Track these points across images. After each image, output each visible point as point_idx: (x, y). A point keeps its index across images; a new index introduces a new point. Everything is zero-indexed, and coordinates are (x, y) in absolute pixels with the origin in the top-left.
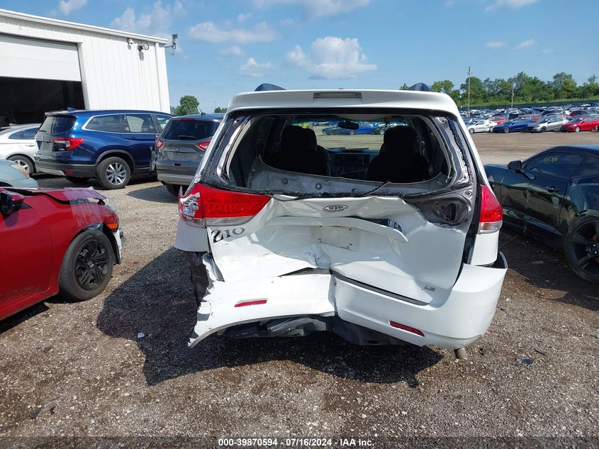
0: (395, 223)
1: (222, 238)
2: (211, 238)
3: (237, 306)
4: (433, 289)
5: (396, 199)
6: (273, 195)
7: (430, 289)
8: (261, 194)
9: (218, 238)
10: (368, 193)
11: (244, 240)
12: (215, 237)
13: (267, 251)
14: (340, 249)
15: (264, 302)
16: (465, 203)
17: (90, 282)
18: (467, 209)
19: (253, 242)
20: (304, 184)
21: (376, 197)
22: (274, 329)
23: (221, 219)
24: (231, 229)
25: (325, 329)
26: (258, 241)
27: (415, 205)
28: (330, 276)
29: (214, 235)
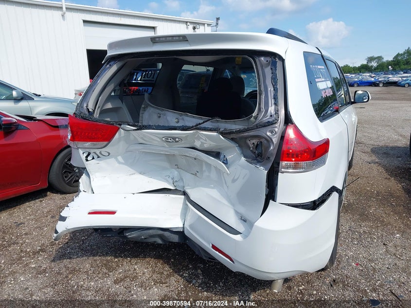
0: (225, 156)
1: (93, 158)
2: (84, 157)
3: (90, 213)
4: (245, 221)
5: (215, 134)
6: (120, 125)
7: (244, 220)
8: (112, 124)
9: (89, 158)
10: (191, 127)
11: (112, 161)
12: (87, 157)
13: (132, 171)
14: (190, 174)
15: (113, 213)
16: (269, 141)
17: (74, 183)
18: (270, 147)
19: (119, 163)
20: (169, 118)
21: (198, 131)
22: (130, 235)
23: (89, 143)
24: (98, 151)
25: (177, 241)
26: (123, 162)
27: (233, 139)
28: (183, 197)
29: (85, 155)
